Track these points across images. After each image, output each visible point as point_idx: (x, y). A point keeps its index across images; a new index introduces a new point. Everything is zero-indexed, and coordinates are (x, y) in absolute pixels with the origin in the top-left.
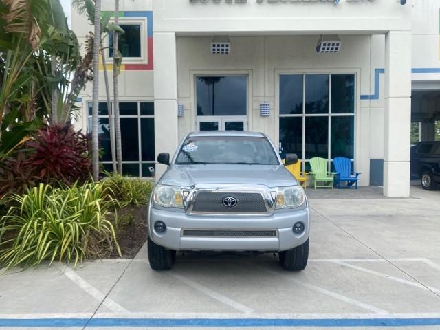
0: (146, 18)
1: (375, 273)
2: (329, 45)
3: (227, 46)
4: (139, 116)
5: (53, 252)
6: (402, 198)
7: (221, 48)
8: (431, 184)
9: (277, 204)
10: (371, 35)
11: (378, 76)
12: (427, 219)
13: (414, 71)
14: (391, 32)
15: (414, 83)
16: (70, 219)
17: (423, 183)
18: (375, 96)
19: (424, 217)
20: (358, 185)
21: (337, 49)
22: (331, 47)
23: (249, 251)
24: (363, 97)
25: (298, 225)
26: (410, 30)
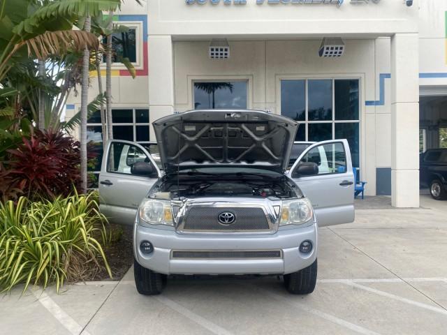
0: (141, 22)
1: (392, 296)
2: (332, 48)
3: (226, 50)
4: (134, 124)
5: (28, 275)
6: (412, 208)
7: (219, 52)
8: (441, 193)
9: (282, 220)
10: (375, 39)
11: (383, 80)
12: (440, 231)
13: (421, 75)
14: (396, 35)
15: (422, 88)
16: (50, 236)
17: (432, 192)
18: (381, 102)
19: (437, 229)
20: (365, 194)
21: (340, 53)
22: (334, 51)
23: (249, 275)
24: (368, 103)
25: (306, 244)
26: (417, 33)
